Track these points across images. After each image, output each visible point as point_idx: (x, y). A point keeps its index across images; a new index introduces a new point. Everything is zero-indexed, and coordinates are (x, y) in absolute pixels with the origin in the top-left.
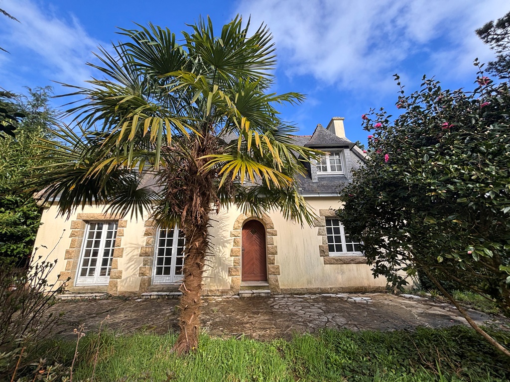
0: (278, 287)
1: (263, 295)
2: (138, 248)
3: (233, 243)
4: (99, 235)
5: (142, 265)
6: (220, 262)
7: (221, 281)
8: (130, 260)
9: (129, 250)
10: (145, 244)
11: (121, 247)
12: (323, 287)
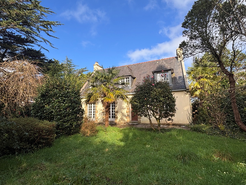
0: (141, 122)
1: (135, 124)
2: (101, 110)
3: (127, 109)
4: (91, 107)
5: (103, 115)
6: (123, 114)
7: (124, 120)
8: (99, 114)
9: (99, 111)
10: (103, 109)
11: (97, 110)
12: (155, 123)
